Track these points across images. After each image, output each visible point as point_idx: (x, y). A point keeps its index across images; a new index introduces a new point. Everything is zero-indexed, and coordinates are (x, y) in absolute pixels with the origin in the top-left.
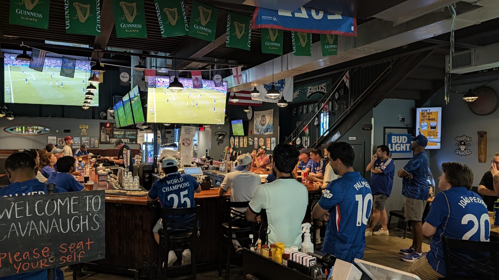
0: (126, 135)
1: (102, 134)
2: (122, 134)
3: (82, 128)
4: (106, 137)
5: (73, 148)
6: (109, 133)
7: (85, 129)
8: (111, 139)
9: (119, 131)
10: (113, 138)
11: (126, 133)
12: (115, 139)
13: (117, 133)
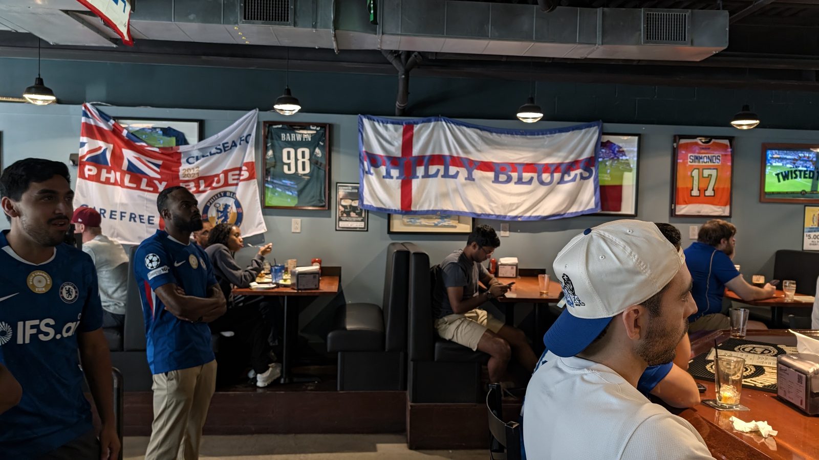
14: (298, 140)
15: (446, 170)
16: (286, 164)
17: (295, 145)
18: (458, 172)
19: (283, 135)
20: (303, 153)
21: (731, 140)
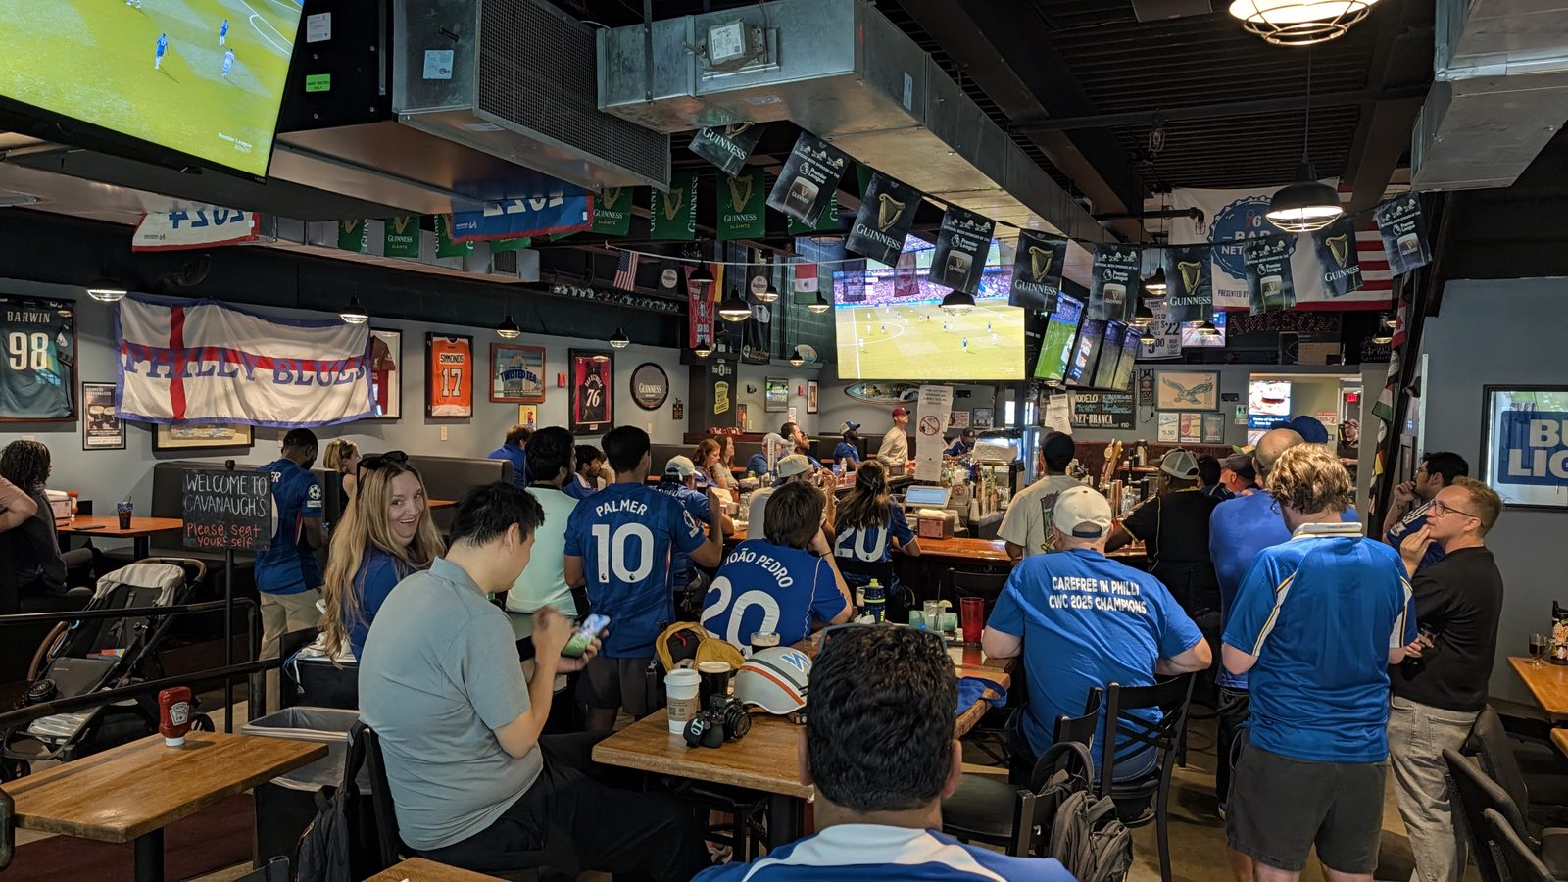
0: (1105, 404)
14: (32, 321)
15: (222, 367)
16: (14, 356)
17: (30, 329)
18: (236, 370)
19: (10, 313)
20: (40, 339)
21: (470, 339)
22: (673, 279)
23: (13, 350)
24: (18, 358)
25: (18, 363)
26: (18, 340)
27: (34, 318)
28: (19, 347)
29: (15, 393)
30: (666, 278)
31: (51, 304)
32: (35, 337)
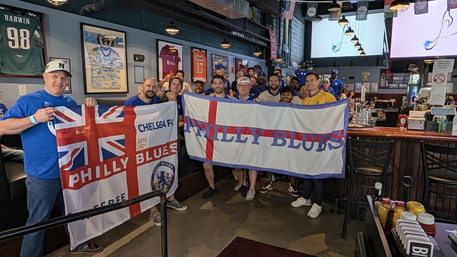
0: (406, 80)
1: (382, 79)
2: (401, 79)
3: (364, 75)
4: (386, 82)
5: (355, 92)
6: (389, 78)
7: (367, 75)
8: (390, 84)
9: (398, 77)
10: (392, 83)
11: (406, 78)
12: (394, 84)
13: (397, 78)
14: (19, 22)
15: (239, 137)
16: (11, 40)
17: (19, 26)
18: (247, 138)
19: (6, 17)
20: (25, 33)
21: (206, 50)
22: (314, 12)
23: (10, 37)
24: (13, 41)
25: (13, 44)
26: (12, 31)
27: (20, 20)
28: (13, 36)
29: (14, 61)
30: (310, 12)
31: (30, 14)
32: (22, 31)
